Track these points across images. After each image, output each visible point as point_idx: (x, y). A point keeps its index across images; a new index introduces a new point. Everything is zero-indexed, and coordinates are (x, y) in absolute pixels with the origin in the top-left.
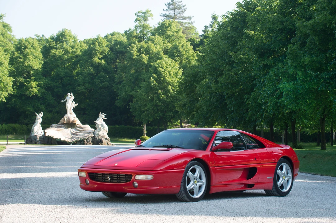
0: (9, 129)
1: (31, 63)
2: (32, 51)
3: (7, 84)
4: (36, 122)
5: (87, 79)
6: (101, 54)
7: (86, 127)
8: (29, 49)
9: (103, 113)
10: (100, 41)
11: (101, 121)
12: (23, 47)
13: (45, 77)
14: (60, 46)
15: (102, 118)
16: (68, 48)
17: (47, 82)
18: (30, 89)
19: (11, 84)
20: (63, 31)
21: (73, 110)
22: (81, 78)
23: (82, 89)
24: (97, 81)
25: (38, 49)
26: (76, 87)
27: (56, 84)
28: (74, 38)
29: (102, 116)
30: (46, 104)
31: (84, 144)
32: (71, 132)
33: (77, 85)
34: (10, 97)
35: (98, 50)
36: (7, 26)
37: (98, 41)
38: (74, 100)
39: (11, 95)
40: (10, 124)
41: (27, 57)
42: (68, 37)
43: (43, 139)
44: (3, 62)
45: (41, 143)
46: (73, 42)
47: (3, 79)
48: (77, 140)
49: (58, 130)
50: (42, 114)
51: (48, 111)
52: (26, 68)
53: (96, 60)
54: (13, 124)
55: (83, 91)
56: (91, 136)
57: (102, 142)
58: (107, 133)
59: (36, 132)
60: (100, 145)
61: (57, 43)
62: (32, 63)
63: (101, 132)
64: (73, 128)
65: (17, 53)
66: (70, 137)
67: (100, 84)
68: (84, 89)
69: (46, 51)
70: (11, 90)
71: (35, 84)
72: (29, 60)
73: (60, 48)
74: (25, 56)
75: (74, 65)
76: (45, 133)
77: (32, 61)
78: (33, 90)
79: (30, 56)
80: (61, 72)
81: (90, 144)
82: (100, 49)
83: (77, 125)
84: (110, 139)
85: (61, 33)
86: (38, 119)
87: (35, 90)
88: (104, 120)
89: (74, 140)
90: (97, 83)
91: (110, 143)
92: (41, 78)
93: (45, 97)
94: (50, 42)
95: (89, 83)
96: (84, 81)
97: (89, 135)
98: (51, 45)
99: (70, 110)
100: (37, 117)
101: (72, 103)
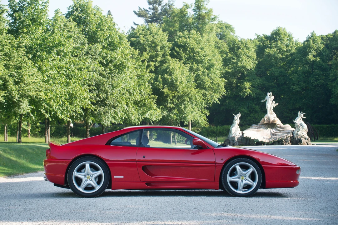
0: (224, 131)
1: (244, 63)
2: (245, 51)
3: (219, 86)
4: (234, 123)
5: (301, 77)
6: (316, 51)
7: (286, 127)
8: (242, 49)
9: (302, 112)
10: (315, 38)
11: (299, 120)
12: (236, 48)
13: (259, 77)
14: (274, 45)
15: (301, 117)
16: (283, 47)
17: (262, 82)
18: (244, 90)
19: (223, 84)
20: (278, 29)
21: (273, 110)
22: (295, 77)
23: (297, 88)
24: (312, 79)
25: (252, 49)
27: (270, 84)
28: (289, 36)
29: (301, 115)
30: (261, 104)
31: (282, 144)
32: (271, 132)
33: (291, 84)
34: (223, 99)
35: (313, 47)
36: (229, 26)
37: (312, 38)
39: (224, 96)
40: (224, 126)
41: (240, 58)
42: (282, 36)
43: (241, 140)
44: (214, 64)
45: (238, 144)
46: (288, 40)
47: (214, 81)
48: (275, 140)
49: (258, 131)
50: (239, 115)
51: (263, 112)
52: (239, 69)
53: (310, 57)
54: (228, 126)
55: (298, 90)
57: (302, 142)
58: (306, 132)
59: (234, 133)
60: (299, 145)
61: (271, 42)
63: (300, 131)
64: (274, 128)
65: (231, 54)
66: (268, 138)
67: (315, 82)
68: (299, 88)
69: (260, 50)
70: (223, 91)
71: (249, 84)
72: (242, 60)
73: (274, 47)
74: (238, 56)
75: (289, 64)
76: (243, 134)
77: (246, 61)
78: (246, 91)
79: (243, 56)
80: (276, 71)
81: (289, 144)
82: (314, 46)
83: (278, 125)
84: (309, 138)
85: (275, 31)
86: (235, 120)
87: (249, 91)
88: (303, 119)
89: (272, 140)
90: (312, 81)
91: (309, 142)
92: (256, 78)
93: (260, 98)
94: (264, 41)
95: (305, 82)
96: (298, 80)
97: (288, 135)
98: (265, 45)
99: (270, 110)
100: (234, 118)
101: (272, 103)
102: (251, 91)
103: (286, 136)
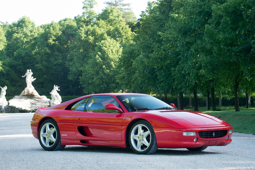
4: (1, 94)
5: (44, 57)
6: (55, 36)
7: (43, 98)
9: (57, 86)
10: (54, 26)
11: (55, 92)
13: (8, 57)
14: (21, 31)
15: (56, 90)
16: (28, 32)
17: (11, 61)
20: (23, 18)
21: (32, 83)
22: (39, 57)
23: (40, 66)
24: (53, 59)
25: (2, 34)
26: (35, 65)
27: (18, 63)
28: (32, 23)
29: (56, 88)
30: (10, 79)
32: (31, 102)
33: (35, 63)
35: (53, 33)
37: (52, 26)
38: (32, 76)
42: (27, 23)
43: (8, 108)
45: (5, 112)
46: (31, 27)
48: (36, 109)
49: (20, 101)
50: (6, 88)
51: (12, 85)
53: (51, 41)
55: (41, 68)
56: (47, 105)
58: (61, 102)
59: (1, 103)
61: (18, 29)
63: (55, 101)
64: (32, 98)
66: (29, 107)
67: (55, 62)
68: (42, 66)
69: (9, 35)
71: (1, 62)
73: (21, 32)
75: (33, 47)
76: (9, 104)
80: (22, 52)
83: (36, 97)
85: (21, 19)
86: (3, 92)
89: (33, 108)
90: (52, 61)
92: (6, 57)
93: (9, 74)
94: (13, 27)
95: (46, 61)
96: (41, 59)
97: (46, 105)
98: (13, 30)
99: (29, 84)
100: (2, 90)
101: (31, 78)
102: (2, 68)
103: (44, 105)
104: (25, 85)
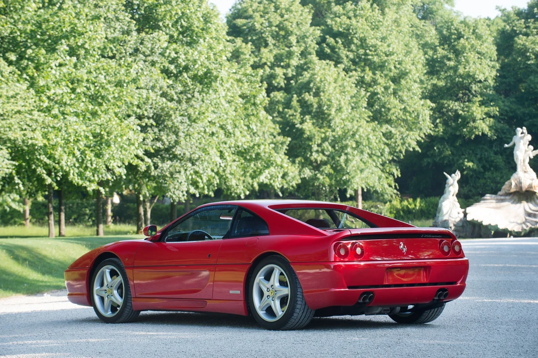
1: (472, 68)
2: (473, 42)
3: (418, 116)
8: (467, 39)
13: (502, 96)
17: (508, 106)
18: (472, 124)
19: (428, 113)
21: (529, 163)
25: (487, 39)
32: (525, 211)
34: (429, 143)
39: (429, 136)
43: (463, 226)
44: (407, 71)
47: (408, 105)
48: (533, 227)
49: (497, 208)
50: (457, 175)
52: (461, 80)
59: (447, 214)
61: (529, 23)
62: (474, 67)
64: (530, 201)
65: (443, 49)
66: (519, 222)
69: (505, 41)
70: (426, 126)
71: (482, 111)
72: (467, 62)
74: (457, 53)
76: (465, 214)
77: (474, 63)
78: (476, 124)
79: (469, 54)
86: (450, 186)
89: (527, 226)
94: (514, 21)
98: (515, 28)
99: (522, 164)
100: (447, 181)
101: (527, 149)
104: (513, 168)
